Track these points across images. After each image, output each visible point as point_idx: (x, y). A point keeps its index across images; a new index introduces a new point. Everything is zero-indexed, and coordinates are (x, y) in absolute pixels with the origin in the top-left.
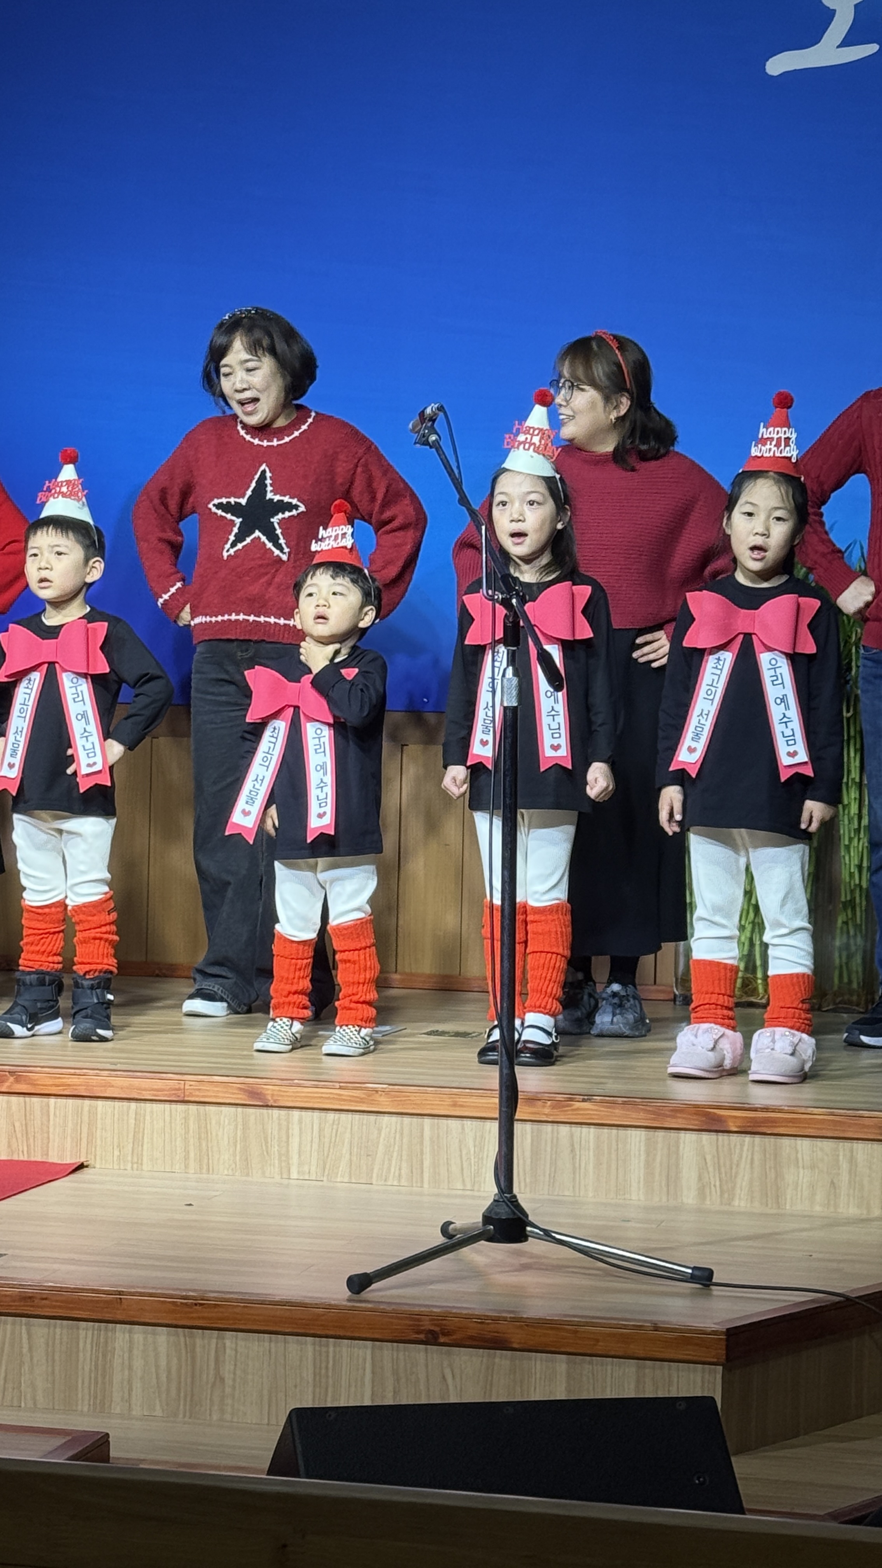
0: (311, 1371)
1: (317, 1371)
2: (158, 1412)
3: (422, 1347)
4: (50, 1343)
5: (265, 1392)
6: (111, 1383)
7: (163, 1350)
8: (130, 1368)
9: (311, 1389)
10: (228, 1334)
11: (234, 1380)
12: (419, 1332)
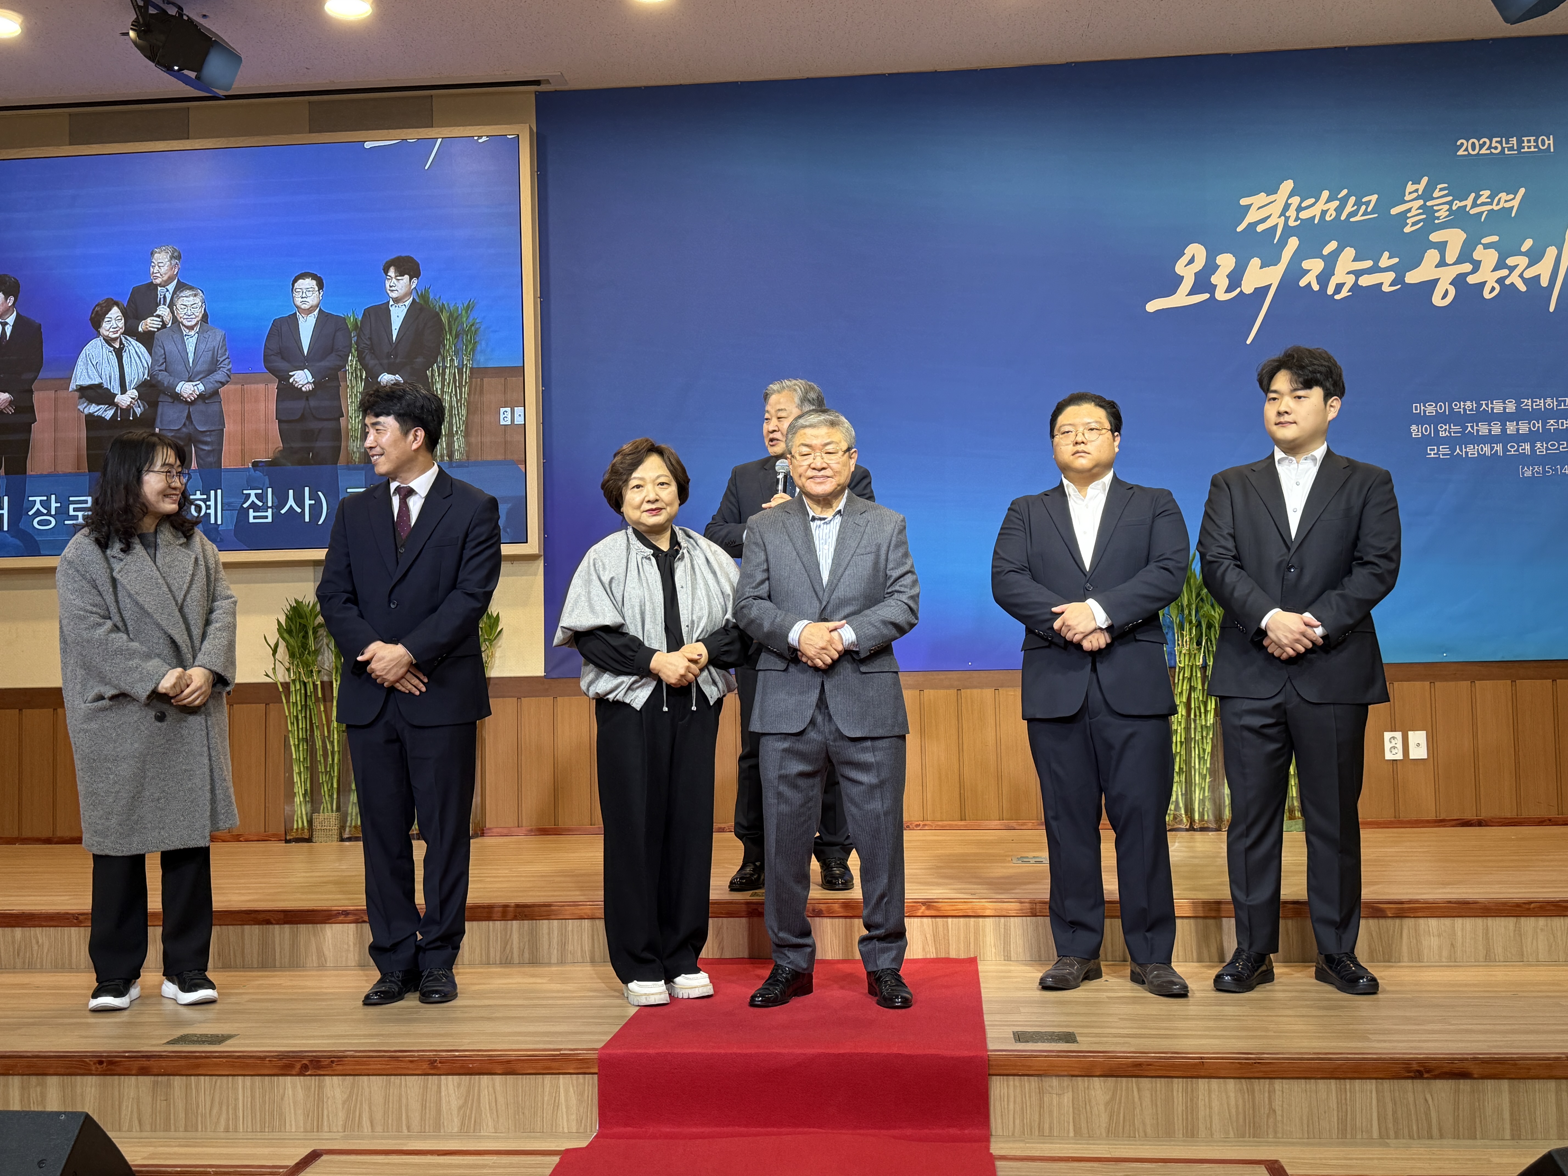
0: (1335, 1101)
1: (1339, 1101)
2: (1232, 1135)
3: (1410, 1081)
4: (1154, 1094)
5: (1305, 1118)
6: (1198, 1119)
7: (1232, 1095)
8: (1210, 1108)
9: (1335, 1113)
10: (1277, 1082)
11: (1282, 1111)
12: (1409, 1072)
